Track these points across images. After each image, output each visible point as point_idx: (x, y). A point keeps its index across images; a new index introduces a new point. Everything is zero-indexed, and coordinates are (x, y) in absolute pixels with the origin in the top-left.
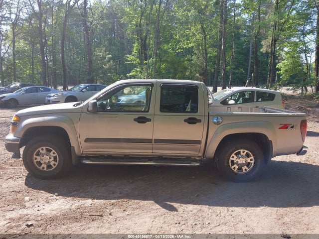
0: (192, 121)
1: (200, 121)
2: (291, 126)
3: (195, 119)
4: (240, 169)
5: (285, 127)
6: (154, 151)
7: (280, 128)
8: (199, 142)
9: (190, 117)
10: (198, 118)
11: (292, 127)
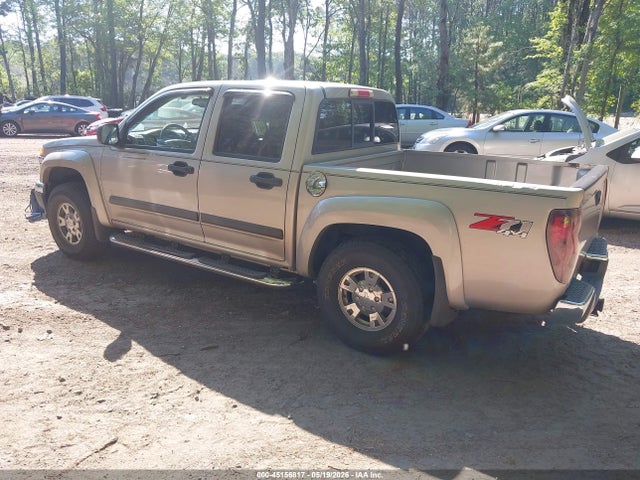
0: (265, 181)
1: (279, 183)
2: (511, 223)
3: (270, 176)
4: (364, 316)
5: (492, 223)
6: (207, 240)
7: (474, 226)
8: (280, 234)
9: (262, 170)
10: (277, 175)
11: (516, 227)
